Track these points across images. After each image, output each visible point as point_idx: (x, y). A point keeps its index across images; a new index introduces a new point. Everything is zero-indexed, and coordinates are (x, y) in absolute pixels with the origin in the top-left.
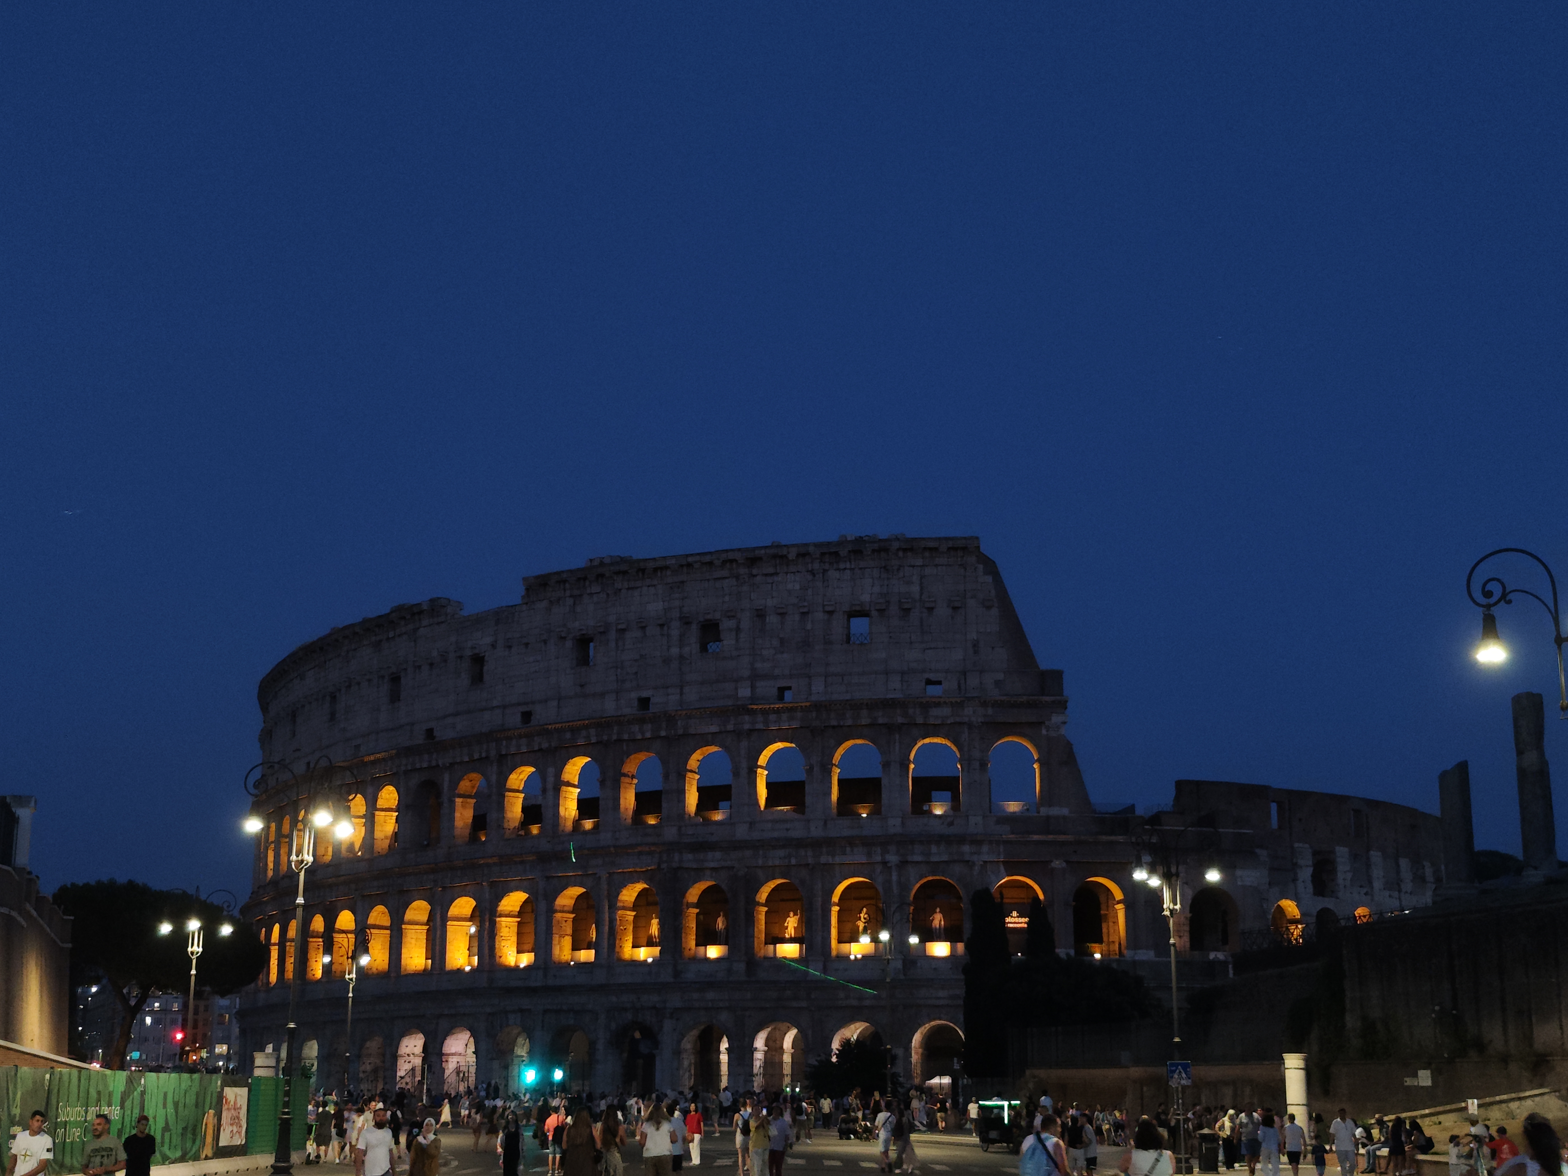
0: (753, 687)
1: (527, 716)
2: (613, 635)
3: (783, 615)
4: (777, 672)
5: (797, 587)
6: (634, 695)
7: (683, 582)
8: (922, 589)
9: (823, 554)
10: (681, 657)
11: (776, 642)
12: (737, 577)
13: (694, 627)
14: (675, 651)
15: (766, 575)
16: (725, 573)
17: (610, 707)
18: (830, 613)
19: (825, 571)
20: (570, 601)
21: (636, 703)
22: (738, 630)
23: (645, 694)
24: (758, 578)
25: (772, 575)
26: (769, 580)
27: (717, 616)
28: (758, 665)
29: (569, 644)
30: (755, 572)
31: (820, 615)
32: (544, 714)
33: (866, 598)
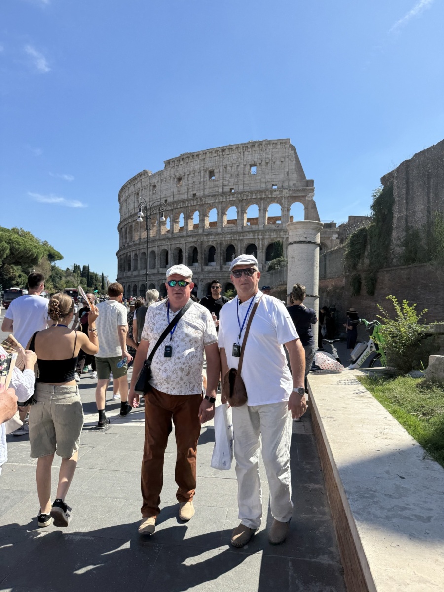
0: (223, 189)
1: (166, 201)
2: (186, 176)
3: (232, 166)
4: (230, 184)
5: (236, 158)
6: (192, 193)
7: (204, 159)
8: (272, 156)
9: (243, 147)
10: (204, 181)
11: (230, 175)
12: (219, 156)
13: (207, 172)
14: (202, 179)
15: (227, 155)
16: (216, 155)
17: (185, 197)
18: (245, 165)
19: (244, 152)
20: (176, 167)
21: (192, 195)
22: (219, 172)
23: (195, 193)
24: (225, 156)
25: (229, 155)
26: (228, 156)
27: (214, 168)
28: (225, 182)
29: (176, 179)
30: (224, 154)
31: (242, 166)
32: (170, 200)
33: (256, 160)
